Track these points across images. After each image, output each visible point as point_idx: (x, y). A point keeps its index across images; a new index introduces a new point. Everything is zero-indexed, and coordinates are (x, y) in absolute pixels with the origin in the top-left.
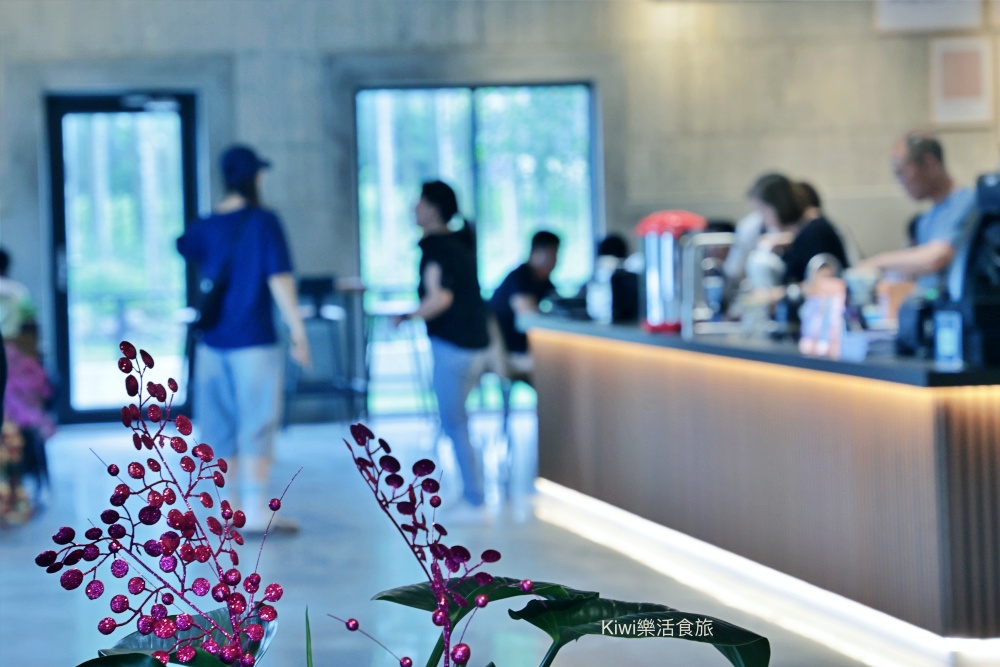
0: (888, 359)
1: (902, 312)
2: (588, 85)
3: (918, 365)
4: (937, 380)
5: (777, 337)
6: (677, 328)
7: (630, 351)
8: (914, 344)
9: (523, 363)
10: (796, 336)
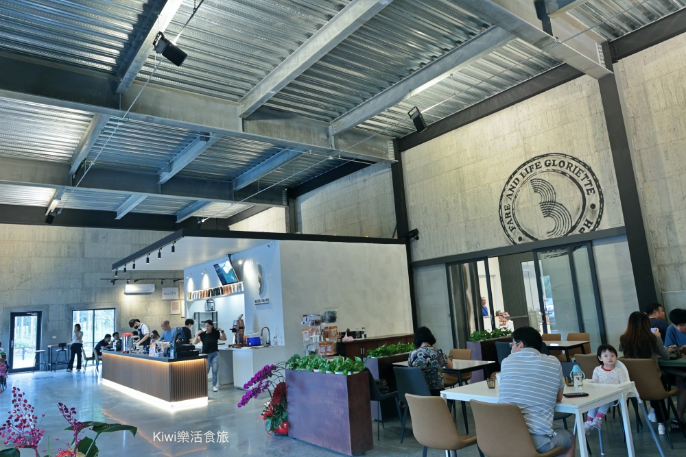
0: (162, 357)
1: (165, 349)
2: (114, 309)
3: (167, 358)
4: (170, 361)
5: (145, 353)
6: (128, 352)
7: (120, 356)
8: (167, 354)
9: (100, 357)
10: (148, 353)
